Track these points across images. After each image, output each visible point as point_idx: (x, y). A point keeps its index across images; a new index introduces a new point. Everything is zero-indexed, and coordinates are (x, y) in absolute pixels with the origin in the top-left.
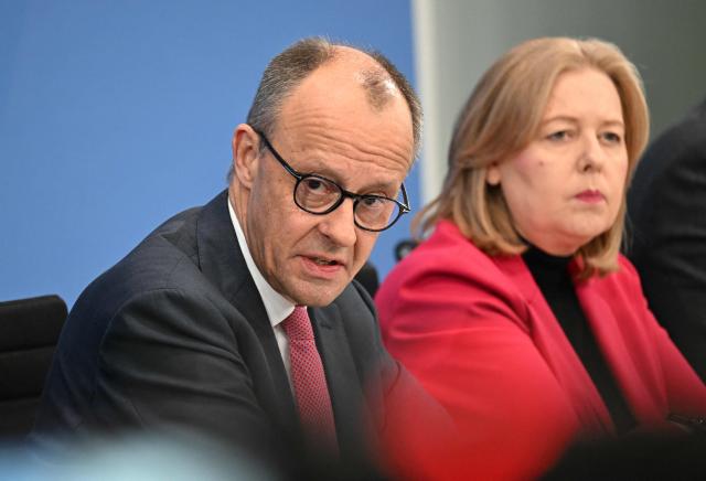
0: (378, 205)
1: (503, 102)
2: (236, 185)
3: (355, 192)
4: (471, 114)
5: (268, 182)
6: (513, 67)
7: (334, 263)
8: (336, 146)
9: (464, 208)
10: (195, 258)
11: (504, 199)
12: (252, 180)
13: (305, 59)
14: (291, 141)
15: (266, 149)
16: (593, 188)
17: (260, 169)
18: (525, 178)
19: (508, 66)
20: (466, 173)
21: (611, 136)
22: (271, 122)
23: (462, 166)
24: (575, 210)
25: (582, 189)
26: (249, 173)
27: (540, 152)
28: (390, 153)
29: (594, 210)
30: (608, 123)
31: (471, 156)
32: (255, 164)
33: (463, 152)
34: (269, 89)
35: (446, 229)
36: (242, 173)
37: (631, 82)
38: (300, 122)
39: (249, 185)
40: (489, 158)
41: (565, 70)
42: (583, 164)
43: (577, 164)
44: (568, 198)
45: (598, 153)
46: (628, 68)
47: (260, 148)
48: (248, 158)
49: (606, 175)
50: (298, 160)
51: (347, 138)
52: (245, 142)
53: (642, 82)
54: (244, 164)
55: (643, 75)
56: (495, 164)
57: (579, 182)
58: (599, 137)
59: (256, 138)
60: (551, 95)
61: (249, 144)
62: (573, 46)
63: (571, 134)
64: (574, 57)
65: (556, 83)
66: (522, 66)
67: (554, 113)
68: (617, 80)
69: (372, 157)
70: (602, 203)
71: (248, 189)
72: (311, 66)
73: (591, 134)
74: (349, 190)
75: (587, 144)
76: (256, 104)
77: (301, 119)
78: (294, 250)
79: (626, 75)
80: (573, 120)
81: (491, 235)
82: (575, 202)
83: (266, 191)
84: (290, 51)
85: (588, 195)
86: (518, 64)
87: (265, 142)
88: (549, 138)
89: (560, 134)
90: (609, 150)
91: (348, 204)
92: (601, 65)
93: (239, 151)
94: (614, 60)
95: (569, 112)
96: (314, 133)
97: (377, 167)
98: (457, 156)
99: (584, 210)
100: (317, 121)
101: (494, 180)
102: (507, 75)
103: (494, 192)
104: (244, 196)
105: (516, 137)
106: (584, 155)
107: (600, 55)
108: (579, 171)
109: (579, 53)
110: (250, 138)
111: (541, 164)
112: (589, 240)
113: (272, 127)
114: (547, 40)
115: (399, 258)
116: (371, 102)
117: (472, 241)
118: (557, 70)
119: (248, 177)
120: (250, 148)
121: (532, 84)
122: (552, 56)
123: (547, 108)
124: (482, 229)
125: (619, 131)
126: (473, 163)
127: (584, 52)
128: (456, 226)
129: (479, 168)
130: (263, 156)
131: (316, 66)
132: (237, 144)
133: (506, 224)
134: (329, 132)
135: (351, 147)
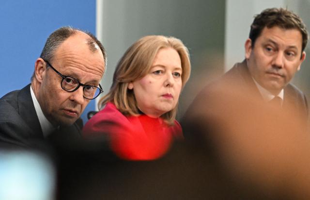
0: (92, 89)
1: (137, 58)
2: (35, 82)
3: (84, 84)
4: (124, 62)
5: (50, 80)
6: (141, 45)
8: (79, 66)
9: (118, 98)
10: (17, 109)
11: (134, 95)
12: (42, 79)
13: (64, 34)
14: (60, 63)
15: (49, 67)
16: (169, 93)
17: (46, 75)
18: (143, 87)
19: (139, 45)
20: (120, 84)
21: (177, 74)
22: (51, 57)
23: (119, 81)
24: (161, 101)
25: (165, 93)
26: (41, 77)
27: (150, 78)
28: (97, 69)
29: (168, 101)
30: (177, 69)
31: (123, 78)
32: (44, 73)
33: (120, 76)
34: (50, 44)
35: (110, 105)
36: (38, 77)
37: (185, 54)
38: (63, 57)
39: (41, 81)
40: (130, 79)
41: (162, 48)
42: (166, 84)
43: (164, 83)
44: (159, 96)
45: (172, 80)
46: (185, 49)
47: (47, 67)
48: (41, 71)
49: (174, 89)
50: (62, 71)
51: (81, 63)
52: (40, 65)
53: (189, 55)
54: (39, 73)
55: (190, 52)
56: (132, 82)
57: (164, 90)
58: (173, 74)
59: (45, 63)
60: (156, 57)
61: (42, 66)
62: (165, 39)
63: (162, 72)
64: (165, 43)
65: (158, 52)
66: (145, 45)
67: (156, 63)
68: (180, 53)
69: (91, 70)
70: (172, 99)
71: (40, 83)
72: (67, 36)
73: (170, 72)
74: (82, 83)
75: (168, 76)
76: (45, 50)
77: (64, 55)
79: (184, 52)
80: (163, 67)
81: (128, 108)
82: (162, 98)
83: (49, 83)
84: (58, 31)
85: (167, 96)
86: (143, 44)
87: (49, 64)
88: (154, 73)
89: (158, 72)
90: (176, 80)
91: (81, 88)
92: (175, 47)
93: (38, 68)
94: (179, 45)
95: (162, 64)
96: (70, 60)
97: (93, 75)
98: (117, 78)
99: (165, 101)
100: (71, 56)
101: (131, 87)
102: (139, 48)
103: (131, 92)
104: (38, 86)
105: (142, 72)
106: (167, 80)
107: (175, 43)
108: (165, 86)
109: (167, 42)
110: (42, 64)
111: (150, 82)
112: (164, 113)
113: (52, 59)
114: (155, 36)
115: (89, 118)
116: (91, 50)
117: (119, 110)
118: (159, 47)
119: (41, 78)
120: (42, 67)
121: (149, 52)
122: (157, 42)
123: (154, 62)
124: (125, 106)
125: (180, 72)
126: (124, 80)
127: (169, 42)
128: (114, 104)
129: (125, 83)
130: (48, 70)
131: (69, 36)
132: (37, 66)
133: (133, 105)
134: (75, 60)
135: (83, 66)
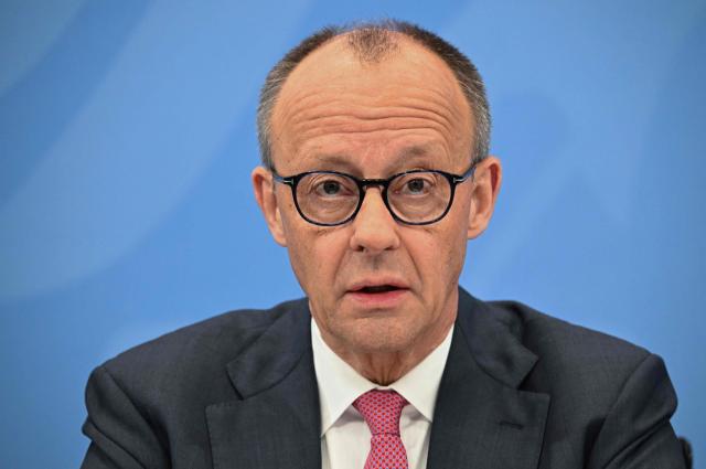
7: (389, 288)
8: (329, 125)
14: (285, 147)
36: (276, 231)
51: (336, 109)
69: (380, 122)
78: (336, 286)
96: (301, 120)
100: (300, 105)
134: (314, 112)
135: (345, 119)
